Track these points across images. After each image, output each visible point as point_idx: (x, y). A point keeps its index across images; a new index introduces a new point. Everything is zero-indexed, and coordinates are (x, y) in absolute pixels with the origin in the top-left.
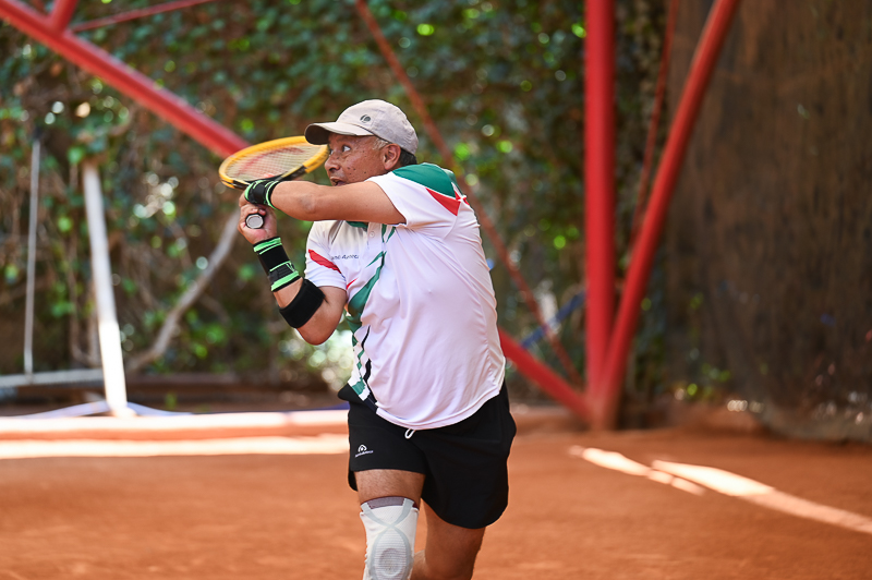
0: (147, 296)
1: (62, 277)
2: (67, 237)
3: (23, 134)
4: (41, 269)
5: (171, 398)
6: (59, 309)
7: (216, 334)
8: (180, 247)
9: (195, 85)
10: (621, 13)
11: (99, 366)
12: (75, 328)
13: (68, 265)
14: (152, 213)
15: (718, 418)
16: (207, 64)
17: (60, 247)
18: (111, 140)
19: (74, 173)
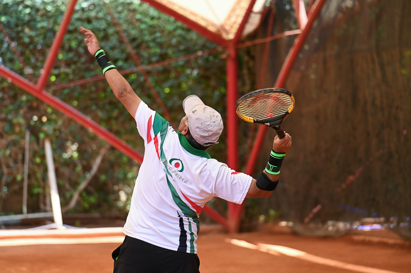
0: (68, 186)
1: (37, 179)
2: (39, 165)
3: (23, 128)
4: (29, 176)
5: (78, 223)
6: (36, 190)
7: (93, 200)
8: (79, 169)
9: (85, 109)
10: (240, 84)
11: (52, 211)
12: (41, 198)
13: (39, 175)
14: (70, 156)
15: (276, 229)
16: (89, 103)
17: (36, 168)
18: (55, 130)
19: (41, 142)
